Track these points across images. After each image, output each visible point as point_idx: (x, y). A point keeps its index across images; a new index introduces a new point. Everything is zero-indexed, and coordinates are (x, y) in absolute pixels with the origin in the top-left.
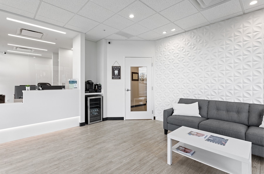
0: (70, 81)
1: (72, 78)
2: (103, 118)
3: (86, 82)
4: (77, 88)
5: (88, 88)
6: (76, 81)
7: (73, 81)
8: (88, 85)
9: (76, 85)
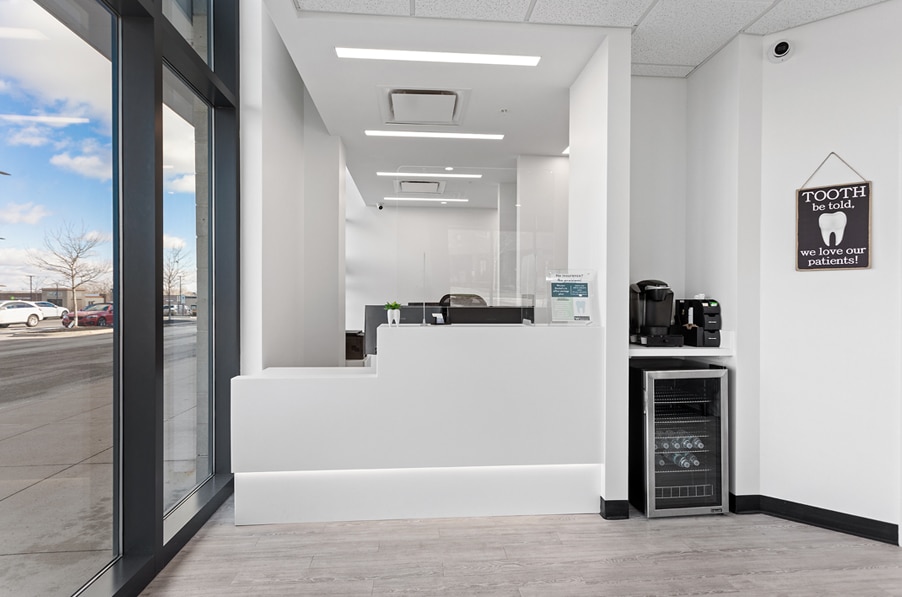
0: (554, 285)
1: (566, 269)
2: (732, 497)
3: (632, 291)
4: (587, 318)
5: (641, 321)
6: (586, 285)
7: (568, 285)
8: (642, 305)
9: (582, 305)
